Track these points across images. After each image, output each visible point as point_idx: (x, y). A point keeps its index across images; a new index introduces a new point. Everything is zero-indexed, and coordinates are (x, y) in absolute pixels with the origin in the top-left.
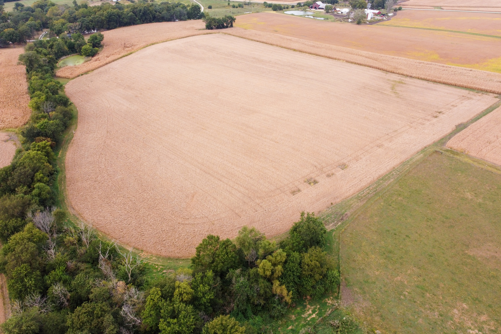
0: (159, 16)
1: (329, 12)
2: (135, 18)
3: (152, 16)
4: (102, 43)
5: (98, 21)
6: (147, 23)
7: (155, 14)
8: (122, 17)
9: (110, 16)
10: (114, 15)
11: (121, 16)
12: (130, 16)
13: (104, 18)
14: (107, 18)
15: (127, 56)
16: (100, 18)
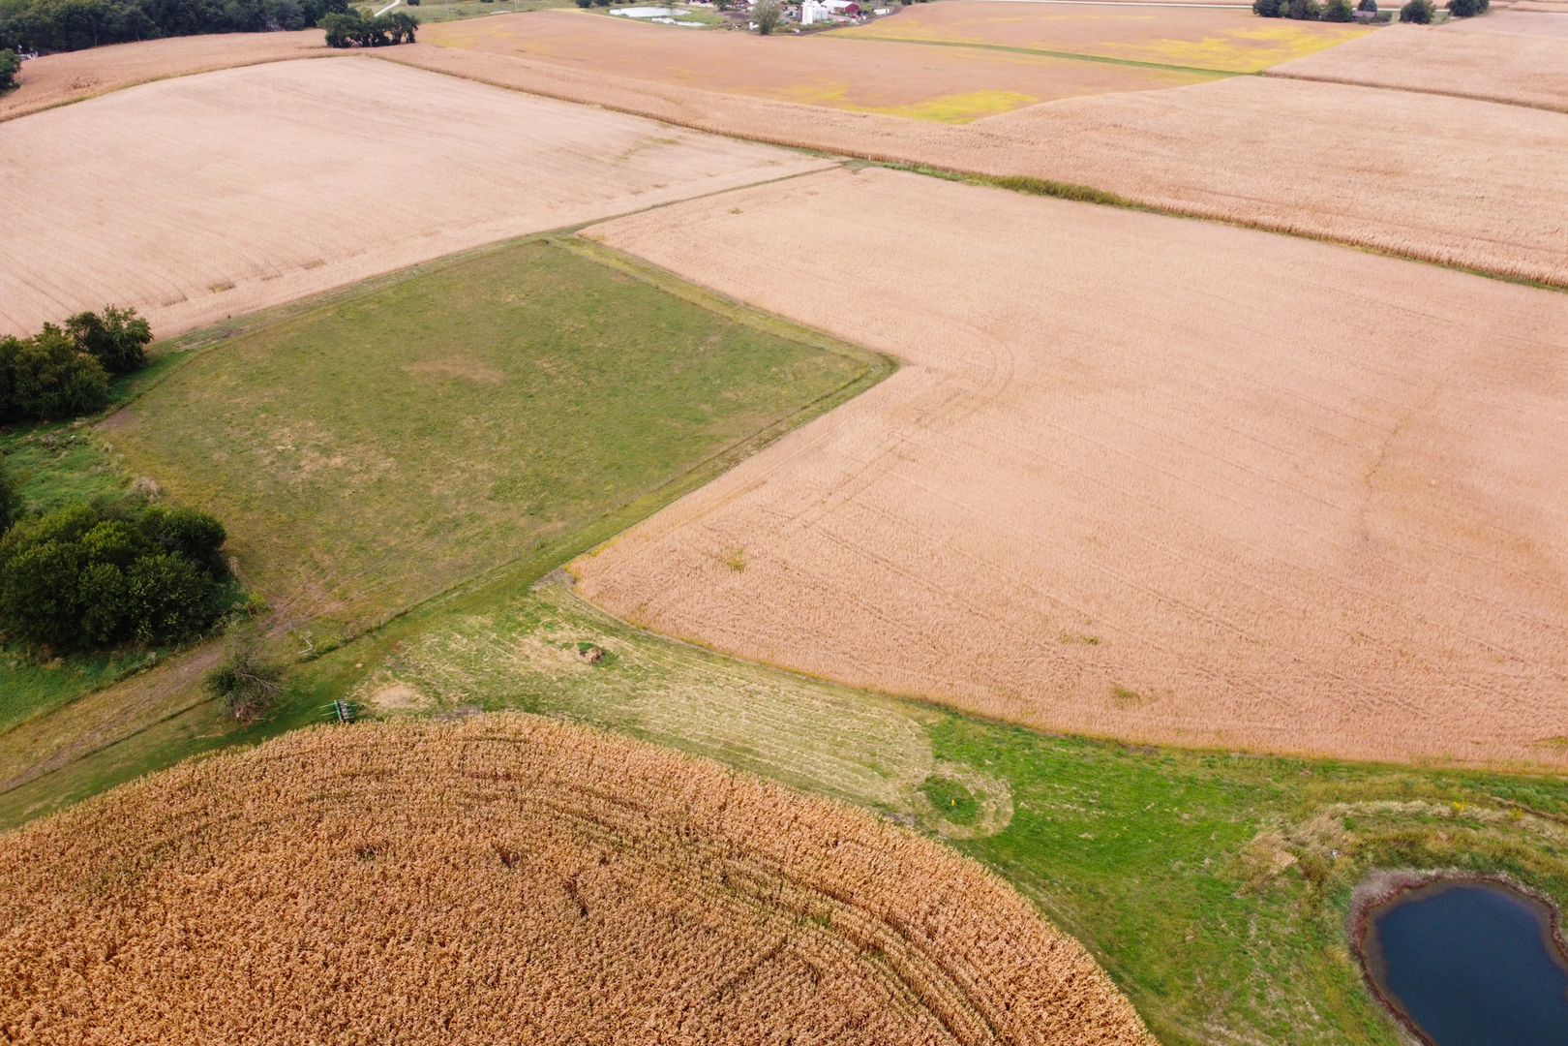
0: (216, 14)
1: (726, 9)
2: (147, 22)
3: (198, 16)
4: (16, 77)
5: (33, 29)
6: (184, 34)
7: (204, 12)
8: (105, 18)
9: (69, 15)
10: (81, 13)
11: (103, 15)
12: (128, 16)
13: (49, 20)
14: (61, 20)
15: (66, 104)
16: (38, 18)
